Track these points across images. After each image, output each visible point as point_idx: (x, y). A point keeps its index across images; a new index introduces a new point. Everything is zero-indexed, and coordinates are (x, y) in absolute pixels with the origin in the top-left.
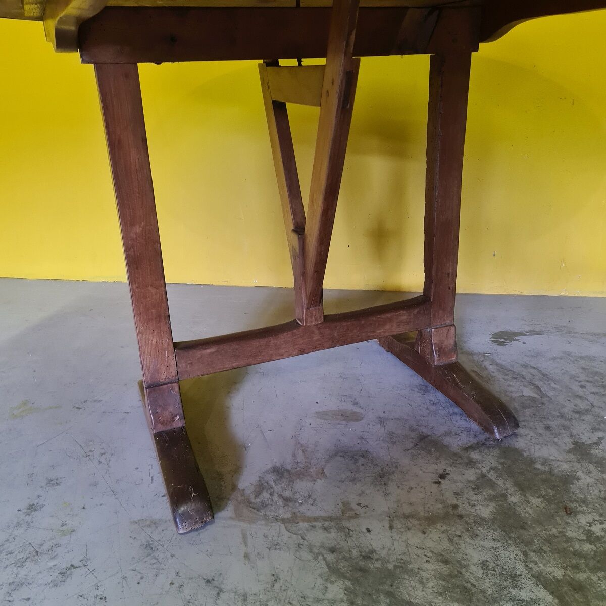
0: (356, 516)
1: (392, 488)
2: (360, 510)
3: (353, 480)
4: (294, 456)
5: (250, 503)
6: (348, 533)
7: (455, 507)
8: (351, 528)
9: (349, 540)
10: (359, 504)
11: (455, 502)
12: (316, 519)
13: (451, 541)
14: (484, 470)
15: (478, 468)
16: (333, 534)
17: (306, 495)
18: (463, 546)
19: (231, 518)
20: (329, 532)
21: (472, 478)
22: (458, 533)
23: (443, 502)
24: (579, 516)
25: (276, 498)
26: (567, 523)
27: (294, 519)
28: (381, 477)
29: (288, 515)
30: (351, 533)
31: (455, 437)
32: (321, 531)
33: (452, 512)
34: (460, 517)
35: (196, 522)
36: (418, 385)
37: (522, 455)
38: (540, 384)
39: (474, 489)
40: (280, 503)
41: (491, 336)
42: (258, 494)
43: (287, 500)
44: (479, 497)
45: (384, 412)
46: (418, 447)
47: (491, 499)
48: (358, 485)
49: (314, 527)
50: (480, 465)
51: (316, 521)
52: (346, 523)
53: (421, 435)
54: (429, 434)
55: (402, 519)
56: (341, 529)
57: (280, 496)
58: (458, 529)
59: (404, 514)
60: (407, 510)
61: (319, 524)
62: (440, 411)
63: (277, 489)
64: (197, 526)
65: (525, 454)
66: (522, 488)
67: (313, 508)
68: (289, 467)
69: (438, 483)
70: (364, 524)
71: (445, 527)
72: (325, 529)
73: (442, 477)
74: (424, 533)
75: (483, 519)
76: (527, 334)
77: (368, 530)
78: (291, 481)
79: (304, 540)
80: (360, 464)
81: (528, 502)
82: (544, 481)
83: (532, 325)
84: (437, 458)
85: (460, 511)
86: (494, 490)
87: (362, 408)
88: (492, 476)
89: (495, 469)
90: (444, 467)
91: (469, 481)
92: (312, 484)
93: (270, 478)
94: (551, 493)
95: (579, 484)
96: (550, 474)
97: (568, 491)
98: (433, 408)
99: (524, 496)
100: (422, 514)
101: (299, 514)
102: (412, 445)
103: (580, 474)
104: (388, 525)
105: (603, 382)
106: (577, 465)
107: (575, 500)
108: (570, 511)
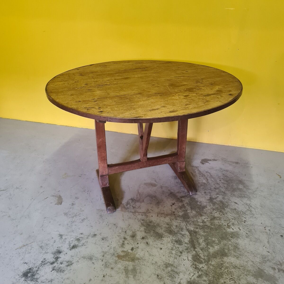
0: (150, 212)
1: (160, 206)
2: (151, 211)
4: (137, 196)
5: (125, 207)
6: (147, 216)
7: (174, 212)
10: (151, 210)
11: (174, 211)
12: (140, 213)
13: (171, 220)
14: (184, 203)
17: (139, 206)
19: (120, 211)
20: (143, 216)
21: (180, 205)
23: (171, 211)
24: (203, 217)
25: (131, 207)
26: (199, 218)
27: (135, 212)
29: (134, 211)
31: (180, 193)
32: (141, 216)
34: (175, 215)
35: (112, 211)
36: (174, 176)
37: (195, 200)
38: (208, 178)
39: (180, 208)
40: (132, 208)
41: (201, 160)
42: (127, 205)
43: (134, 207)
44: (180, 210)
45: (163, 184)
47: (184, 211)
48: (152, 205)
55: (161, 214)
57: (132, 206)
58: (173, 217)
60: (162, 212)
62: (178, 185)
63: (132, 204)
64: (112, 212)
65: (196, 200)
66: (192, 209)
67: (139, 210)
68: (135, 199)
69: (172, 206)
70: (151, 215)
71: (170, 217)
73: (173, 204)
74: (165, 218)
75: (180, 216)
76: (212, 160)
78: (135, 203)
79: (137, 217)
81: (192, 212)
82: (198, 207)
83: (215, 157)
84: (173, 199)
85: (175, 213)
86: (185, 209)
87: (157, 183)
88: (186, 205)
89: (187, 203)
90: (174, 202)
91: (179, 206)
92: (140, 204)
93: (130, 201)
94: (199, 210)
95: (206, 209)
96: (201, 205)
97: (203, 210)
98: (176, 184)
99: (192, 211)
100: (166, 213)
101: (136, 211)
102: (168, 195)
103: (208, 206)
104: (157, 215)
105: (227, 179)
106: (208, 204)
107: (204, 213)
108: (201, 215)
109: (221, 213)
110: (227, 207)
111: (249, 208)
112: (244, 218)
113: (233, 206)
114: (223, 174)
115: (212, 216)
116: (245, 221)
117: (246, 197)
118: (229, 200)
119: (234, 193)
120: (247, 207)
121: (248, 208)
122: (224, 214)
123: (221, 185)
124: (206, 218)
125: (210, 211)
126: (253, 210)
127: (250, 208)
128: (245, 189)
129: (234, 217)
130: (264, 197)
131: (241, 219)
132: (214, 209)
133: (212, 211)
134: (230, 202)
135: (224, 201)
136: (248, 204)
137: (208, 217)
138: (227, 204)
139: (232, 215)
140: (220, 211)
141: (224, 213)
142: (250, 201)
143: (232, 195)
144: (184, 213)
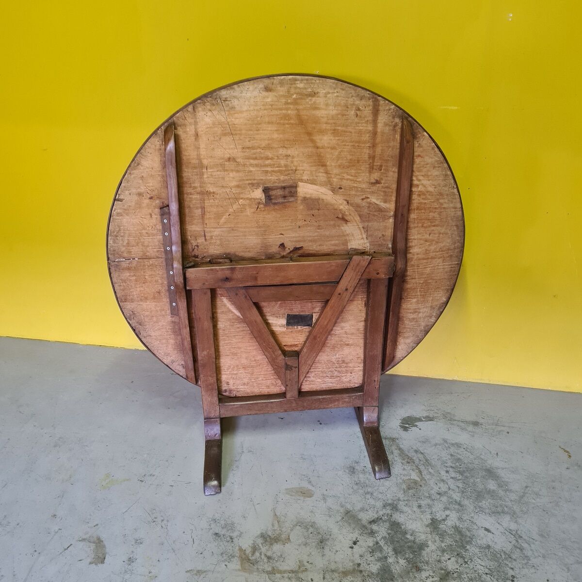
0: (306, 570)
1: (327, 550)
2: (308, 566)
3: (306, 544)
5: (249, 560)
6: (301, 581)
7: (359, 565)
8: (303, 578)
10: (308, 562)
11: (359, 562)
12: (285, 572)
14: (378, 539)
15: (376, 537)
16: (294, 581)
17: (279, 555)
19: (239, 569)
21: (371, 544)
23: (353, 561)
24: (422, 573)
25: (263, 556)
26: (415, 577)
27: (273, 572)
28: (321, 543)
29: (270, 569)
30: (303, 581)
31: (366, 512)
33: (357, 569)
34: (361, 571)
37: (401, 528)
38: (422, 468)
39: (371, 552)
40: (266, 560)
41: (400, 421)
42: (253, 553)
43: (269, 558)
44: (372, 559)
45: (326, 490)
46: (344, 519)
47: (379, 560)
48: (308, 548)
50: (376, 535)
51: (284, 573)
52: (300, 575)
53: (346, 510)
54: (351, 509)
55: (330, 573)
56: (298, 579)
57: (265, 555)
59: (331, 570)
60: (333, 566)
61: (286, 575)
63: (264, 550)
65: (403, 527)
66: (396, 552)
67: (283, 563)
68: (270, 534)
69: (352, 548)
70: (310, 576)
71: (352, 579)
72: (289, 579)
73: (355, 543)
75: (372, 574)
76: (424, 420)
77: (312, 580)
78: (272, 545)
80: (310, 532)
81: (398, 562)
82: (409, 547)
83: (428, 410)
85: (361, 568)
86: (381, 554)
87: (314, 487)
88: (382, 543)
89: (384, 538)
90: (357, 536)
91: (369, 547)
92: (283, 547)
95: (428, 550)
96: (414, 542)
97: (420, 555)
98: (355, 487)
99: (397, 558)
100: (341, 569)
101: (275, 568)
102: (340, 518)
103: (430, 543)
104: (322, 577)
105: (460, 468)
106: (430, 536)
107: (423, 562)
108: (419, 569)
109: (460, 560)
110: (471, 543)
111: (517, 541)
112: (511, 571)
113: (482, 538)
114: (452, 455)
115: (442, 569)
116: (513, 577)
117: (507, 513)
118: (472, 522)
119: (480, 504)
120: (512, 539)
121: (514, 542)
122: (466, 563)
123: (451, 482)
124: (430, 575)
125: (435, 555)
126: (525, 545)
127: (519, 541)
128: (501, 493)
129: (489, 569)
130: (544, 511)
131: (503, 572)
132: (443, 551)
133: (440, 556)
134: (475, 527)
135: (461, 526)
136: (514, 530)
137: (434, 572)
138: (468, 534)
139: (483, 564)
140: (458, 555)
141: (466, 560)
142: (516, 522)
143: (476, 508)
144: (381, 565)
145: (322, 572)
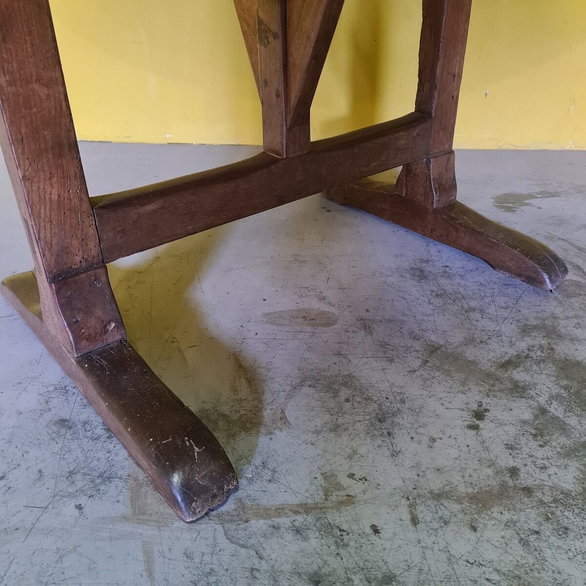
0: (350, 500)
1: (402, 440)
2: (356, 488)
3: (336, 429)
7: (514, 472)
8: (345, 527)
9: (343, 552)
10: (351, 476)
11: (511, 463)
12: (280, 511)
13: (524, 543)
14: (542, 400)
15: (532, 398)
16: (314, 541)
18: (548, 553)
20: (306, 539)
21: (527, 416)
22: (534, 526)
28: (380, 421)
30: (346, 538)
31: (482, 346)
32: (290, 536)
33: (511, 483)
34: (528, 491)
36: (409, 268)
39: (535, 436)
41: (493, 200)
44: (546, 451)
45: (367, 310)
46: (429, 364)
48: (345, 438)
49: (276, 528)
50: (532, 393)
51: (279, 516)
52: (333, 517)
53: (428, 345)
54: (442, 342)
55: (429, 503)
56: (327, 529)
58: (530, 517)
59: (431, 492)
60: (435, 483)
61: (285, 521)
62: (449, 307)
67: (272, 487)
69: (475, 428)
70: (367, 515)
71: (507, 516)
72: (297, 531)
73: (479, 415)
74: (475, 529)
75: (567, 494)
76: (539, 196)
77: (376, 530)
79: (261, 558)
80: (343, 399)
83: (541, 184)
85: (525, 479)
86: (568, 436)
87: (334, 306)
88: (555, 409)
89: (557, 397)
90: (478, 398)
91: (524, 422)
102: (419, 362)
104: (407, 517)
144: (582, 468)
145: (404, 502)
